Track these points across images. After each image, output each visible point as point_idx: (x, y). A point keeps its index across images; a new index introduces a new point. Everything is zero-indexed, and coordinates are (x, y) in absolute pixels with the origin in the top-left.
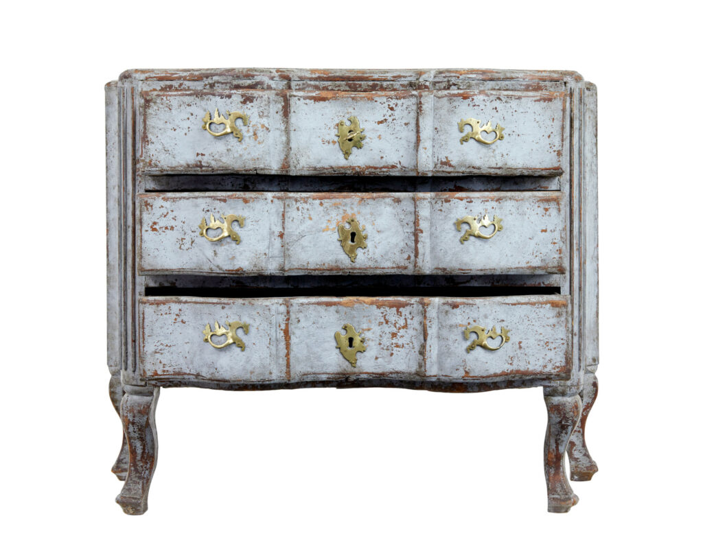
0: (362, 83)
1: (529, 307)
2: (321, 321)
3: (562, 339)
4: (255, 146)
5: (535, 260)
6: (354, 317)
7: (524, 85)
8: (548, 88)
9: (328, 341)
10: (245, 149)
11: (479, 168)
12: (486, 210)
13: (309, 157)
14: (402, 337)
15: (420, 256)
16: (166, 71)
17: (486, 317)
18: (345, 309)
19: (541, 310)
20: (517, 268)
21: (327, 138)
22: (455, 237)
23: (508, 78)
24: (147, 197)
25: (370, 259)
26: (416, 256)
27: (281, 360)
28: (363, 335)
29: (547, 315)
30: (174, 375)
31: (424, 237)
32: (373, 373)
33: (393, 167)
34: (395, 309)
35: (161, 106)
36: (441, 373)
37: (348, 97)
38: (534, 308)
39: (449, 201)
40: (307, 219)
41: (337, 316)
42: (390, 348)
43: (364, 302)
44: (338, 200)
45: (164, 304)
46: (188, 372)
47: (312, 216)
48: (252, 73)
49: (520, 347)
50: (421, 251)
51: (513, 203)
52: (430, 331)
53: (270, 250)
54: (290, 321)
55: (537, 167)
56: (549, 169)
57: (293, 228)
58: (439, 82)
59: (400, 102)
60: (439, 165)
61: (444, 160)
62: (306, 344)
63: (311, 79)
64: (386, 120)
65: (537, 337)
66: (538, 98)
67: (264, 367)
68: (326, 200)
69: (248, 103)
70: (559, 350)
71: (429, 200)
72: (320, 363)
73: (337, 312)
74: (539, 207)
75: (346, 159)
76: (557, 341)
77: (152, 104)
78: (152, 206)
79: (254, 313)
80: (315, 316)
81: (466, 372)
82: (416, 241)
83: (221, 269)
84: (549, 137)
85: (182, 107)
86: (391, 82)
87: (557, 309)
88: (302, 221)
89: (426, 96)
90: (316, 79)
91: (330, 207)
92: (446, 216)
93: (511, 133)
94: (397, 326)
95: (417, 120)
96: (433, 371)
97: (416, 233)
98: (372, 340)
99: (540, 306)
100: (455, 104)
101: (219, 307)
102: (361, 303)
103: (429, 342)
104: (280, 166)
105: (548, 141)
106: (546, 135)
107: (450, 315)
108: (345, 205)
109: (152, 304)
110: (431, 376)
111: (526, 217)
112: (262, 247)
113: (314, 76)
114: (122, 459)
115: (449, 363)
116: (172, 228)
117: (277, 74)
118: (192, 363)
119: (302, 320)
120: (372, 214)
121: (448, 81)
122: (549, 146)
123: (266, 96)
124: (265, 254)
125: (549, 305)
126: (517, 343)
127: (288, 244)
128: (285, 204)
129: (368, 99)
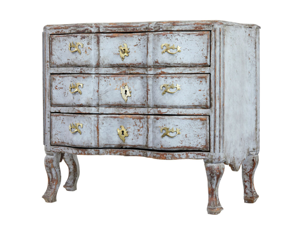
0: (129, 28)
1: (190, 120)
2: (112, 124)
3: (204, 134)
4: (86, 56)
5: (196, 103)
6: (124, 123)
7: (194, 27)
8: (205, 28)
9: (115, 132)
10: (82, 57)
11: (169, 64)
12: (173, 81)
13: (108, 60)
14: (141, 131)
15: (149, 100)
16: (57, 25)
17: (169, 124)
18: (121, 119)
19: (196, 122)
20: (188, 106)
21: (116, 52)
22: (160, 92)
23: (186, 25)
24: (54, 76)
25: (132, 101)
26: (147, 100)
27: (96, 138)
28: (127, 130)
29: (198, 124)
30: (62, 143)
31: (150, 92)
32: (131, 145)
33: (140, 64)
34: (139, 120)
35: (57, 41)
36: (153, 146)
37: (123, 36)
38: (192, 121)
39: (158, 78)
40: (109, 85)
41: (118, 122)
42: (137, 135)
43: (128, 117)
44: (120, 77)
45: (58, 116)
46: (65, 142)
47: (111, 84)
48: (83, 25)
49: (186, 137)
50: (149, 98)
51: (186, 79)
52: (150, 129)
53: (94, 97)
54: (99, 124)
55: (197, 63)
56: (202, 64)
57: (102, 89)
58: (156, 27)
59: (142, 37)
60: (155, 63)
61: (156, 61)
62: (106, 133)
63: (109, 27)
64: (137, 45)
65: (194, 133)
66: (198, 34)
67: (89, 141)
68: (116, 77)
69: (83, 39)
70: (203, 139)
71: (152, 77)
72: (111, 141)
73: (118, 120)
74: (198, 80)
75: (123, 61)
76: (203, 135)
77: (54, 40)
78: (55, 80)
79: (85, 120)
80: (110, 122)
81: (162, 146)
82: (147, 94)
83: (75, 104)
84: (202, 50)
85: (64, 41)
86: (140, 28)
87: (203, 121)
88: (107, 86)
89: (150, 34)
90: (111, 27)
91: (118, 80)
92: (157, 84)
93: (185, 49)
94: (140, 127)
95: (147, 45)
96: (150, 145)
97: (148, 91)
98: (131, 132)
99: (195, 120)
100: (160, 37)
101: (73, 117)
102: (127, 117)
103: (149, 133)
104: (96, 64)
105: (202, 52)
106: (201, 50)
107: (156, 123)
108: (123, 79)
109: (54, 116)
110: (150, 147)
111: (192, 85)
112: (90, 96)
113: (110, 26)
114: (68, 182)
115: (156, 142)
116: (62, 88)
117: (94, 26)
118: (66, 139)
119: (105, 124)
120: (133, 83)
121: (159, 26)
122: (202, 54)
123: (90, 36)
124: (91, 98)
125: (199, 120)
126: (185, 135)
127: (100, 95)
128: (99, 79)
129: (131, 36)
